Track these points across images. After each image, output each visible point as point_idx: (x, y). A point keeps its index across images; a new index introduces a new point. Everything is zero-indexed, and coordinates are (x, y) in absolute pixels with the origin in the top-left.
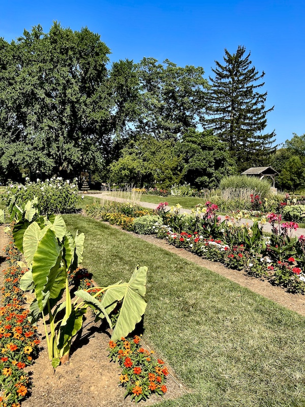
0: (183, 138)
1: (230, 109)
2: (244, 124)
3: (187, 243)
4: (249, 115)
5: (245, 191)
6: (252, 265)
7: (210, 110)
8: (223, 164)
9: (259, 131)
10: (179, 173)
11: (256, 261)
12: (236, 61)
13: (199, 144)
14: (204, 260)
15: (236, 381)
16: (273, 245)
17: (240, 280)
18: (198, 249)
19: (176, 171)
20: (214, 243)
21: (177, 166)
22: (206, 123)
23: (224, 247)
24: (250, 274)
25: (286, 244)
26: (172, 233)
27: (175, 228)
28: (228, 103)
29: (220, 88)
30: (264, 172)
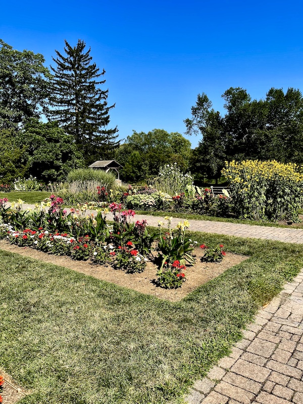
0: (25, 128)
1: (74, 102)
2: (89, 118)
3: (31, 240)
4: (93, 110)
5: (92, 184)
6: (97, 253)
7: (54, 101)
8: (71, 157)
9: (103, 127)
10: (22, 165)
11: (100, 249)
12: (76, 54)
13: (44, 136)
14: (50, 255)
15: (77, 368)
16: (115, 232)
17: (86, 270)
18: (43, 245)
19: (19, 164)
20: (59, 237)
21: (20, 158)
22: (50, 114)
23: (70, 239)
24: (95, 262)
25: (126, 230)
26: (14, 231)
27: (18, 226)
28: (72, 96)
29: (63, 80)
30: (109, 166)
